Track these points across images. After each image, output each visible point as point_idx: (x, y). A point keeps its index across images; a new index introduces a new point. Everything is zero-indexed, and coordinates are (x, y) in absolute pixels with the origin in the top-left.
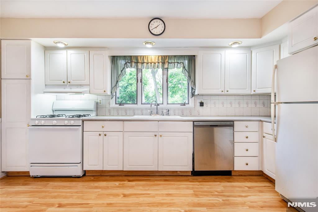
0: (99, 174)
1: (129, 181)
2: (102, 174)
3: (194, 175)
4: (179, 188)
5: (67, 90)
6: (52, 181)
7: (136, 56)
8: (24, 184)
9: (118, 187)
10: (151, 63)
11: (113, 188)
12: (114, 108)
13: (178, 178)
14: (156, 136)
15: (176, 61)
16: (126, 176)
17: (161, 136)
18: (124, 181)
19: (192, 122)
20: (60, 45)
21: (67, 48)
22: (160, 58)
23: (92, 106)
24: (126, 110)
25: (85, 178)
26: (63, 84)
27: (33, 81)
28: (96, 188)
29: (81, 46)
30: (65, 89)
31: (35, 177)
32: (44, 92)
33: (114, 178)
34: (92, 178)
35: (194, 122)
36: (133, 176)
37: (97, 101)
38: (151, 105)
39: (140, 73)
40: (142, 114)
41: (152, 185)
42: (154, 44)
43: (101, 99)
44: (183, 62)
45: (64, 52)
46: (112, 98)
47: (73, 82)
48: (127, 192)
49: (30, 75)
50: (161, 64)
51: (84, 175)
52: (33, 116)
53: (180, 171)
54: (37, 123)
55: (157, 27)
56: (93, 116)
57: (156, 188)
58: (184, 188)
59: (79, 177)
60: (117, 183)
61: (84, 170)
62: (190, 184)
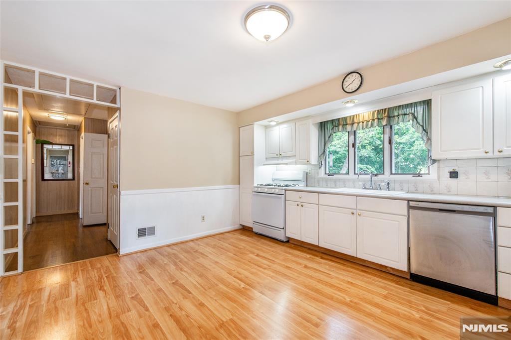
0: (299, 244)
1: (322, 258)
2: (302, 245)
3: (414, 281)
4: (371, 283)
5: (280, 161)
6: (265, 239)
7: (344, 118)
8: (249, 236)
9: (307, 259)
10: (363, 123)
11: (302, 258)
12: (322, 179)
13: (383, 275)
14: (353, 214)
15: (400, 113)
16: (323, 253)
17: (359, 215)
18: (317, 256)
19: (407, 201)
20: (273, 123)
21: (278, 124)
22: (376, 113)
23: (300, 176)
24: (335, 181)
25: (287, 244)
26: (277, 156)
27: (256, 157)
28: (290, 253)
29: (292, 119)
30: (278, 160)
31: (256, 234)
32: (264, 165)
33: (310, 252)
34: (293, 246)
35: (409, 201)
36: (330, 255)
37: (306, 171)
38: (359, 176)
39: (353, 137)
40: (354, 187)
41: (341, 269)
42: (356, 101)
43: (310, 169)
44: (413, 111)
45: (277, 128)
46: (320, 168)
47: (283, 154)
48: (310, 264)
49: (253, 152)
50: (376, 120)
51: (288, 242)
52: (255, 185)
53: (391, 268)
54: (259, 190)
55: (353, 82)
56: (302, 186)
57: (344, 273)
58: (378, 286)
59: (282, 242)
60: (308, 256)
61: (287, 236)
62: (394, 286)
